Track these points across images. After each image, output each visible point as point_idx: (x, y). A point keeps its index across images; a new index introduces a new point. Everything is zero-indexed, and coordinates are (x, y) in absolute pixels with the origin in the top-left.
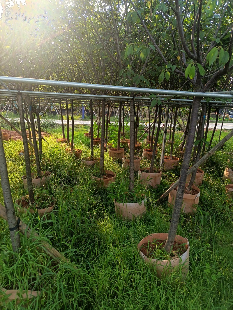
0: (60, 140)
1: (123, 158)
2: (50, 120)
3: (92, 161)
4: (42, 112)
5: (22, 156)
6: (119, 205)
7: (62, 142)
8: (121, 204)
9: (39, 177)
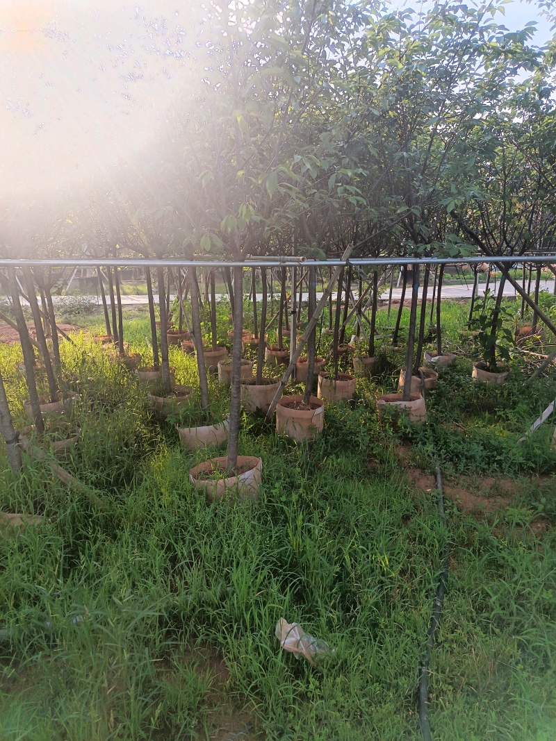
0: (101, 339)
1: (219, 365)
2: (84, 297)
3: (156, 373)
4: (56, 287)
5: (23, 370)
6: (184, 431)
7: (104, 342)
8: (187, 430)
9: (53, 401)
